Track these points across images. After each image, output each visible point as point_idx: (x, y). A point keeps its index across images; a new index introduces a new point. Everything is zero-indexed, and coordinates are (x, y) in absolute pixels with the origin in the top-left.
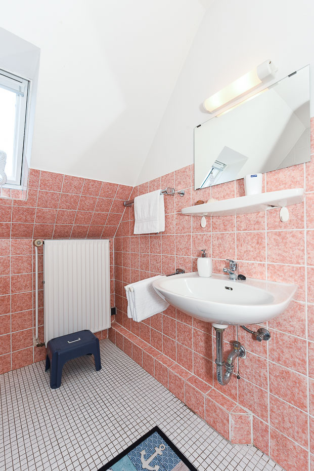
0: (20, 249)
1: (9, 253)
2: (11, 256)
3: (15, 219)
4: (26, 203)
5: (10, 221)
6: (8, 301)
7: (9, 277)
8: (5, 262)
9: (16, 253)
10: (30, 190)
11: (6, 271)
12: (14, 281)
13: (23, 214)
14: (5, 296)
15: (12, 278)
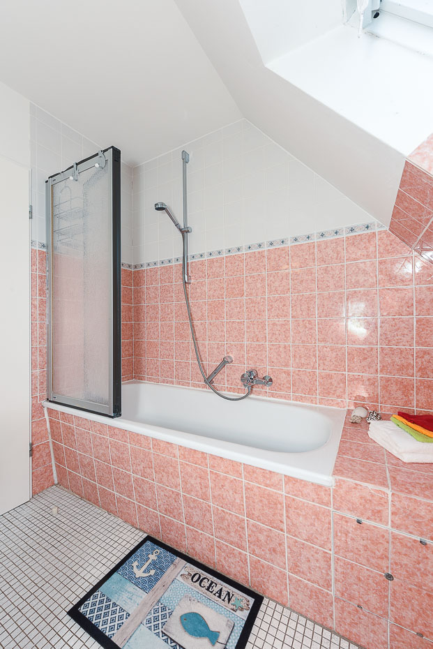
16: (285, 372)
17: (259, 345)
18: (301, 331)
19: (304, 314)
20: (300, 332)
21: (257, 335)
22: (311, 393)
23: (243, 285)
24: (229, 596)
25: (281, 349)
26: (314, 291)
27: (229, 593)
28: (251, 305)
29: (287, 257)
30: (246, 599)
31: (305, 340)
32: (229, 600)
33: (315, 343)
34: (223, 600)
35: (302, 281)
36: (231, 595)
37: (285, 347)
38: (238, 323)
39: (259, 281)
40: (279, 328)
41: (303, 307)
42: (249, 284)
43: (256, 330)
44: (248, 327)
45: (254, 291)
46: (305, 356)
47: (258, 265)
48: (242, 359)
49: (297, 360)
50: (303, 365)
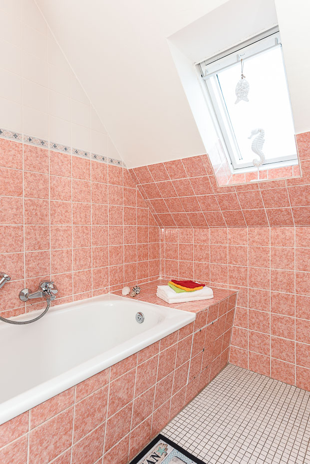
0: (307, 240)
1: (294, 244)
2: (295, 248)
3: (294, 203)
4: (302, 181)
5: (289, 206)
6: (292, 302)
7: (293, 274)
8: (289, 254)
9: (302, 245)
10: (303, 162)
11: (290, 266)
12: (299, 280)
13: (301, 195)
14: (289, 295)
15: (297, 275)
16: (67, 276)
17: (41, 253)
18: (81, 236)
19: (83, 221)
20: (79, 237)
21: (39, 242)
22: (87, 289)
23: (21, 183)
24: (155, 456)
25: (64, 254)
26: (90, 202)
27: (152, 456)
28: (32, 207)
29: (69, 166)
30: (159, 445)
31: (84, 243)
32: (158, 456)
33: (90, 246)
34: (157, 461)
35: (81, 191)
36: (154, 454)
37: (67, 252)
38: (14, 228)
39: (42, 182)
40: (61, 233)
41: (82, 215)
42: (29, 183)
43: (38, 236)
44: (29, 233)
45: (35, 192)
46: (83, 258)
47: (40, 163)
48: (20, 273)
49: (77, 262)
50: (82, 266)
